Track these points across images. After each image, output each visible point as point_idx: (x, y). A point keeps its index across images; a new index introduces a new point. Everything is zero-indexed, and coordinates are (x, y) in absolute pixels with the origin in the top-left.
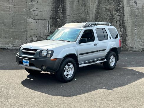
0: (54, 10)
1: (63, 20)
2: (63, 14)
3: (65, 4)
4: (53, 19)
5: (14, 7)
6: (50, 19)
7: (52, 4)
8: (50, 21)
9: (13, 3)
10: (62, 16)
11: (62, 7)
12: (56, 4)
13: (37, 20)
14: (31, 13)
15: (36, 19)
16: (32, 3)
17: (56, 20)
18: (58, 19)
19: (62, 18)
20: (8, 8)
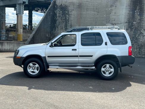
0: (131, 12)
1: (139, 23)
2: (140, 17)
3: (143, 4)
4: (129, 23)
5: (97, 14)
6: (126, 22)
7: (129, 7)
8: (126, 25)
9: (97, 11)
10: (139, 18)
11: (139, 9)
12: (133, 6)
13: (114, 25)
14: (109, 18)
15: (114, 23)
16: (111, 8)
17: (132, 23)
18: (134, 22)
19: (138, 21)
20: (93, 15)
